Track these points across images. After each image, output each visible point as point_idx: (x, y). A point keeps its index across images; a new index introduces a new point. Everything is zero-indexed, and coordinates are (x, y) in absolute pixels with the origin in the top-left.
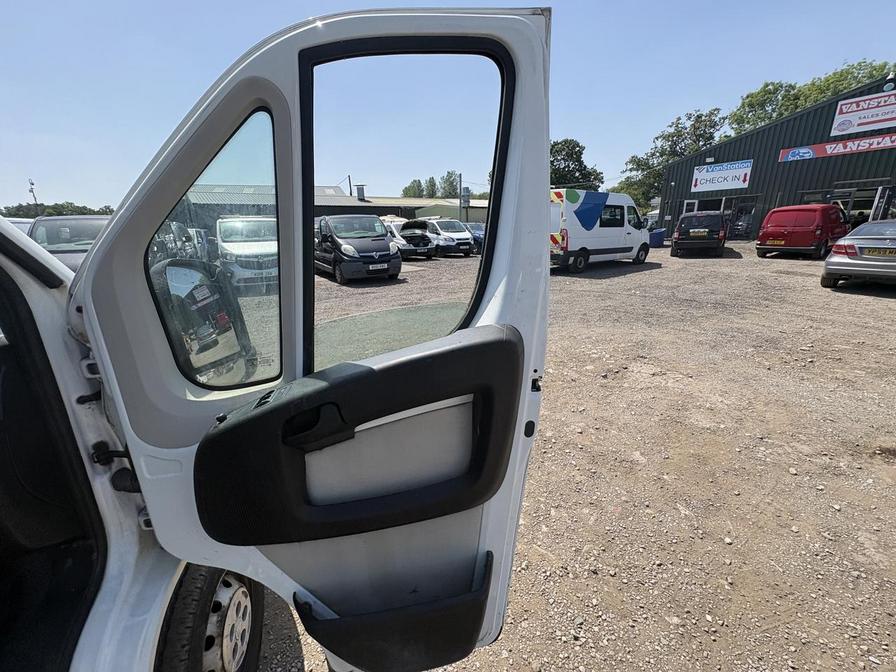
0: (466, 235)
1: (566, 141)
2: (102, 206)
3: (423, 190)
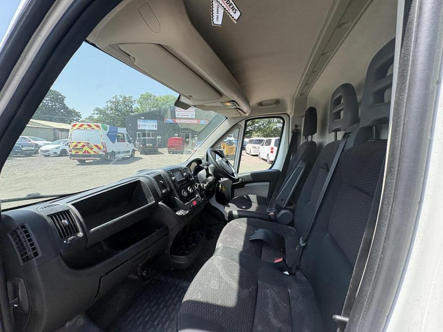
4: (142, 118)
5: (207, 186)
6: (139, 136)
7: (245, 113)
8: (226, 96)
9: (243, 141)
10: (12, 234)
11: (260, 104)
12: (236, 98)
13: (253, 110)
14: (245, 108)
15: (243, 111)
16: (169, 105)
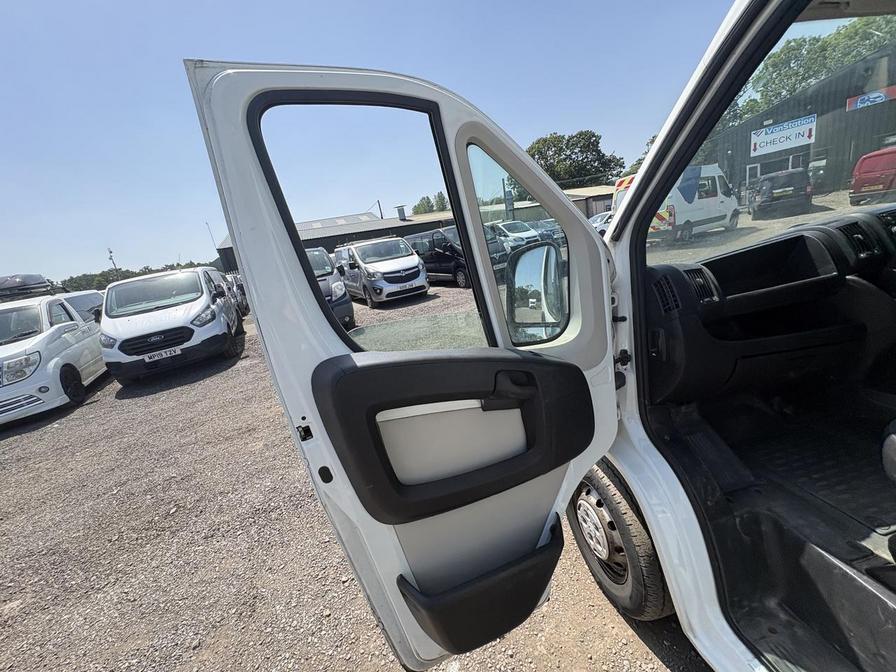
0: (532, 233)
1: (581, 134)
2: (141, 267)
3: (432, 206)
4: (765, 123)
6: (753, 176)
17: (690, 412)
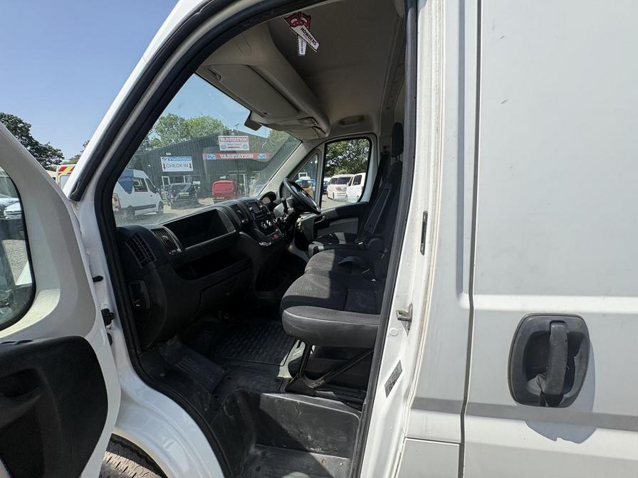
4: (167, 154)
5: (287, 220)
6: (166, 183)
7: (325, 133)
8: (304, 112)
9: (323, 181)
10: (129, 244)
11: (342, 122)
12: (314, 114)
13: (333, 130)
14: (324, 126)
15: (322, 130)
16: (206, 132)
17: (174, 343)
